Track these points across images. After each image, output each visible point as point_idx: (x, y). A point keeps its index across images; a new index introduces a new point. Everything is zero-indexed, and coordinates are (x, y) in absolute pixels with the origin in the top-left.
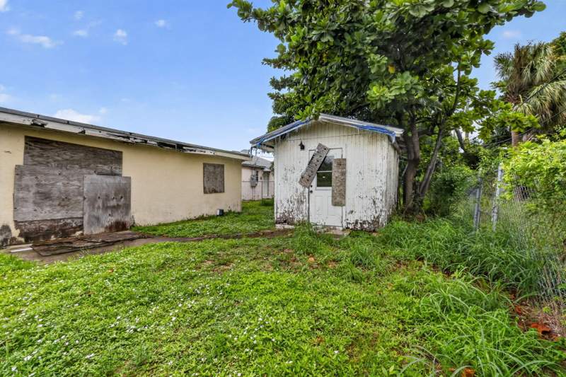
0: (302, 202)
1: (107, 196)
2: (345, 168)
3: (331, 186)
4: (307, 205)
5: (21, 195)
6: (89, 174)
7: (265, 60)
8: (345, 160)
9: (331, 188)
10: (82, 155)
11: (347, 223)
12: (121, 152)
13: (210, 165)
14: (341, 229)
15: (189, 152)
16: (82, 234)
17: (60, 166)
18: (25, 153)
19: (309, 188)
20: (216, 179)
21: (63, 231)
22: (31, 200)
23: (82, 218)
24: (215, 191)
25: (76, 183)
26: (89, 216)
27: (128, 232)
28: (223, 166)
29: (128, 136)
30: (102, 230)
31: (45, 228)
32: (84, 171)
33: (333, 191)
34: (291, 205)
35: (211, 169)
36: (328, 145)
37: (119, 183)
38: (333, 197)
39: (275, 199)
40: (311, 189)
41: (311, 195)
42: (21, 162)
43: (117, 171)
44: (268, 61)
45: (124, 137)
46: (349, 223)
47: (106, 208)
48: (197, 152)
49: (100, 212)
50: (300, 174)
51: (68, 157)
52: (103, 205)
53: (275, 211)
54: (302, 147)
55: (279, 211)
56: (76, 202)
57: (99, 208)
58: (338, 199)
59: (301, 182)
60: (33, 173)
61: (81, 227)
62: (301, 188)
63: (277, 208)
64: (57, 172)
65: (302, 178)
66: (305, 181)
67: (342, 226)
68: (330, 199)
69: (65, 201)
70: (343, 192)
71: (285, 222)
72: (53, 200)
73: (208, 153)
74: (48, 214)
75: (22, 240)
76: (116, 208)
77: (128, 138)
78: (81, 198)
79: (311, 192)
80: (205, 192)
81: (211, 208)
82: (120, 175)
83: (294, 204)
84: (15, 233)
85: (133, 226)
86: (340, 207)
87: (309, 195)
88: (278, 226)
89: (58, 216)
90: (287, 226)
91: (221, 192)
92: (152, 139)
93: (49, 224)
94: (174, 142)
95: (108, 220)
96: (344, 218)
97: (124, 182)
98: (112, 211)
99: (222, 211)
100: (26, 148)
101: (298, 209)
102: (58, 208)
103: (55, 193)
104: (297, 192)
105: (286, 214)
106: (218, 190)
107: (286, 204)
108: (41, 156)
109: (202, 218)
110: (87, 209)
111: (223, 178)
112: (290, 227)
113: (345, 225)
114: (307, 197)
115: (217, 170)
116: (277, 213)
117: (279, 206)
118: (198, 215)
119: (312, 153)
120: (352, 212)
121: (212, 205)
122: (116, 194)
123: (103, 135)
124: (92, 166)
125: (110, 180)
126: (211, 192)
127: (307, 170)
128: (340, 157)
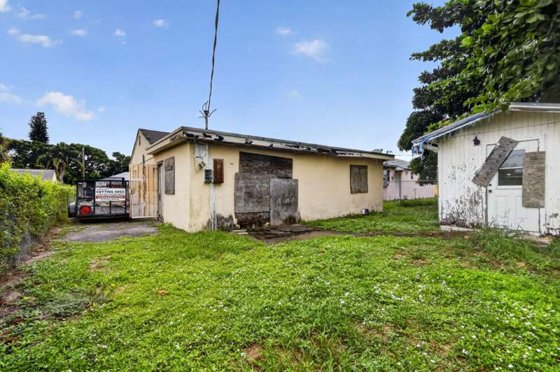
0: (476, 203)
1: (284, 195)
2: (544, 163)
3: (521, 184)
4: (485, 206)
5: (238, 194)
6: (273, 177)
7: (414, 55)
8: (544, 153)
9: (521, 187)
10: (269, 163)
11: (548, 229)
12: (292, 160)
13: (355, 166)
14: (538, 234)
15: (341, 155)
16: (269, 225)
17: (257, 172)
18: (240, 164)
19: (486, 187)
20: (361, 179)
21: (259, 221)
22: (243, 198)
23: (269, 212)
24: (360, 191)
25: (265, 185)
26: (274, 211)
27: (297, 225)
28: (366, 167)
29: (298, 145)
30: (281, 222)
31: (250, 218)
32: (270, 175)
33: (524, 190)
34: (461, 206)
35: (357, 170)
36: (514, 138)
37: (291, 185)
38: (523, 196)
39: (440, 199)
40: (489, 188)
41: (490, 195)
42: (237, 171)
43: (289, 175)
44: (417, 56)
45: (295, 147)
46: (552, 229)
47: (283, 205)
48: (347, 155)
49: (280, 207)
50: (474, 172)
51: (260, 165)
52: (282, 203)
53: (440, 211)
54: (477, 142)
55: (444, 211)
56: (266, 199)
57: (279, 205)
58: (533, 200)
59: (474, 180)
60: (244, 178)
61: (268, 219)
62: (474, 187)
63: (443, 209)
64: (256, 177)
65: (477, 176)
66: (481, 179)
67: (540, 232)
68: (520, 199)
69: (260, 199)
70: (540, 192)
71: (453, 223)
72: (254, 198)
73: (356, 155)
74: (251, 208)
75: (238, 226)
76: (289, 205)
77: (298, 147)
78: (268, 197)
79: (490, 191)
80: (352, 192)
81: (357, 207)
82: (291, 178)
83: (465, 205)
84: (235, 221)
85: (299, 221)
86: (536, 210)
87: (486, 195)
88: (444, 228)
89: (256, 210)
90: (455, 228)
91: (365, 192)
92: (315, 146)
93: (251, 215)
94: (329, 148)
95: (285, 214)
96: (543, 222)
97: (294, 184)
98: (287, 208)
99: (367, 210)
100: (240, 160)
101: (471, 209)
102: (257, 204)
103: (255, 193)
104: (469, 191)
105: (455, 215)
106: (362, 190)
107: (454, 204)
108: (247, 165)
109: (349, 217)
110: (272, 205)
111: (366, 178)
112: (461, 229)
113: (544, 230)
114: (484, 197)
115: (361, 170)
116: (442, 213)
117: (445, 206)
118: (346, 213)
119: (491, 149)
120: (556, 215)
121: (358, 204)
122: (289, 194)
123: (283, 146)
124: (274, 171)
125: (285, 182)
126: (356, 193)
127: (483, 167)
128: (535, 150)
